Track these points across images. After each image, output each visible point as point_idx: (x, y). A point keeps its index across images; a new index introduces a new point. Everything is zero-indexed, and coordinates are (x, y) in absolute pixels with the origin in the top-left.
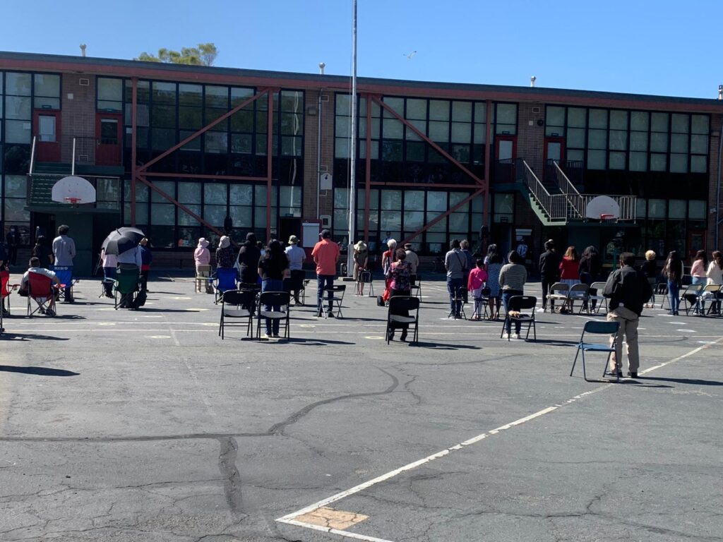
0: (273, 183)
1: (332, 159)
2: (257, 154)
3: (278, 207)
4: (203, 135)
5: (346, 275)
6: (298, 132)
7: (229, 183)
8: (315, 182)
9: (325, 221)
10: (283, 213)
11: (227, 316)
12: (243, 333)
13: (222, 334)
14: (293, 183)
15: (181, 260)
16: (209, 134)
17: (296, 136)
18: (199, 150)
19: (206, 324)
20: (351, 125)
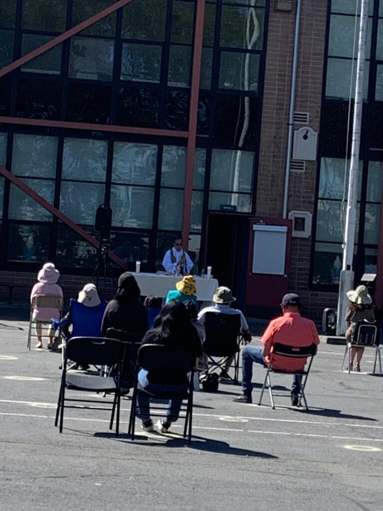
0: (199, 144)
1: (319, 100)
2: (170, 84)
3: (206, 190)
4: (66, 43)
5: (333, 332)
6: (255, 44)
7: (111, 139)
8: (282, 145)
9: (300, 223)
10: (215, 203)
11: (73, 387)
12: (103, 423)
13: (59, 423)
14: (241, 144)
15: (11, 288)
16: (80, 43)
17: (251, 52)
18: (58, 73)
19: (34, 404)
20: (358, 32)
